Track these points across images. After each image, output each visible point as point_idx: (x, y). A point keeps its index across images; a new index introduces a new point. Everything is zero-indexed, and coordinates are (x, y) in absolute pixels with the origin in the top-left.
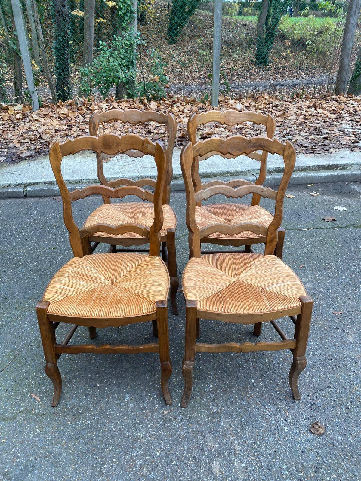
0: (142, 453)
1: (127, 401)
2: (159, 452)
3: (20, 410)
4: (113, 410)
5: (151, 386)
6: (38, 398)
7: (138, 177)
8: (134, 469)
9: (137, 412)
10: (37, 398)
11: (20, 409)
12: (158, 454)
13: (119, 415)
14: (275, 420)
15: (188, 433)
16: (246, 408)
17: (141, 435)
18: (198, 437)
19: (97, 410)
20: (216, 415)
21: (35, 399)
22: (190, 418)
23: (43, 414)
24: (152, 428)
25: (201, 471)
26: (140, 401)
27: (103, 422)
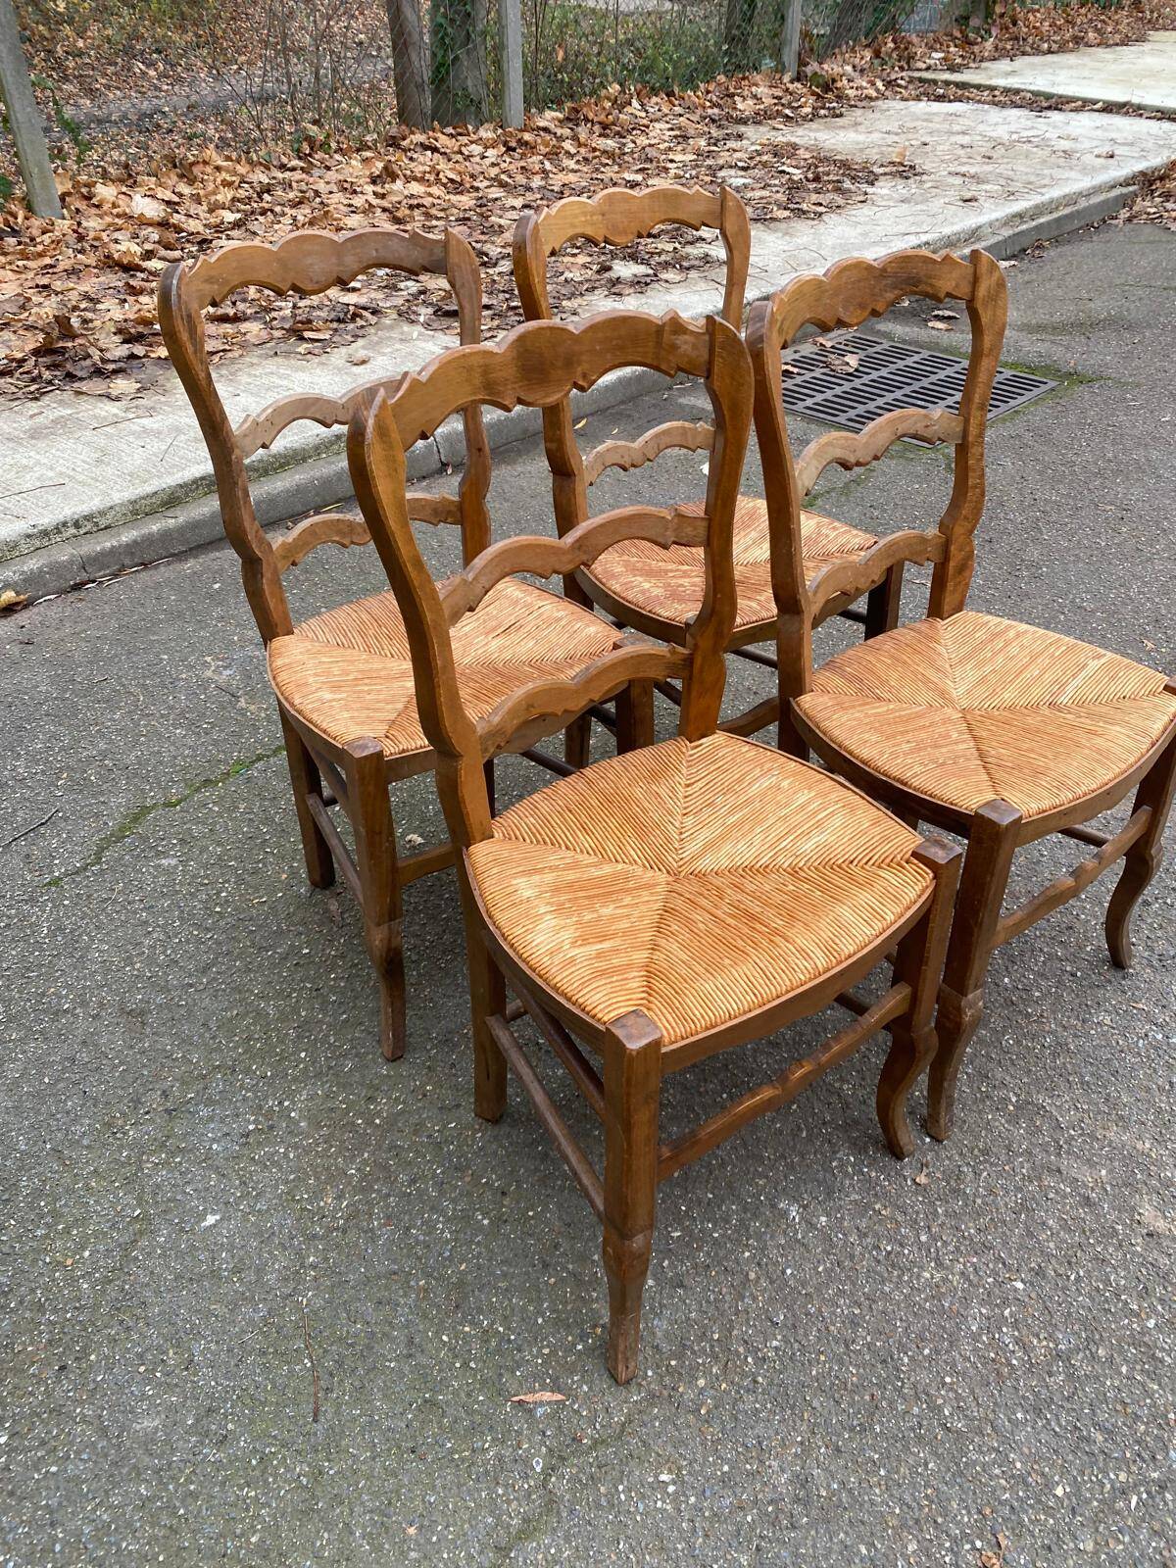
0: (984, 1311)
1: (802, 1218)
2: (1015, 1280)
3: (538, 1469)
4: (799, 1267)
5: (810, 1139)
6: (547, 1396)
7: (29, 536)
8: (1014, 1362)
9: (858, 1229)
10: (545, 1398)
11: (533, 1469)
12: (1020, 1285)
13: (825, 1269)
14: (1139, 1038)
15: (1019, 1189)
16: (1061, 1046)
17: (932, 1275)
18: (1049, 1181)
19: (755, 1299)
20: (1026, 1109)
21: (541, 1404)
22: (985, 1152)
23: (623, 1425)
24: (934, 1238)
25: (1139, 1249)
26: (829, 1194)
27: (806, 1315)
